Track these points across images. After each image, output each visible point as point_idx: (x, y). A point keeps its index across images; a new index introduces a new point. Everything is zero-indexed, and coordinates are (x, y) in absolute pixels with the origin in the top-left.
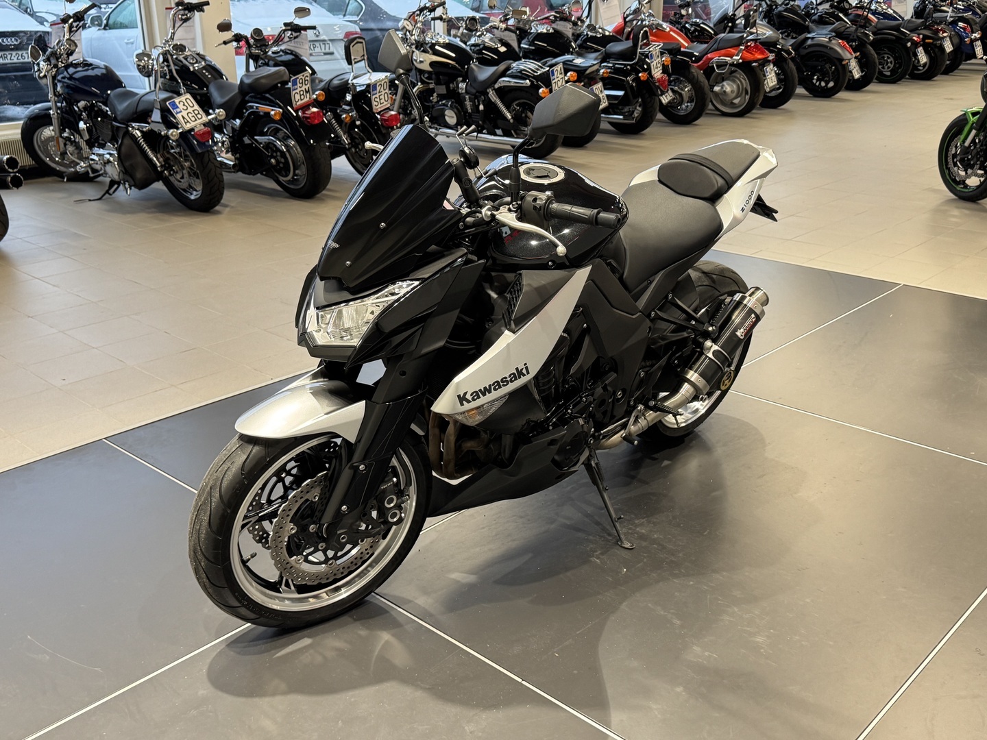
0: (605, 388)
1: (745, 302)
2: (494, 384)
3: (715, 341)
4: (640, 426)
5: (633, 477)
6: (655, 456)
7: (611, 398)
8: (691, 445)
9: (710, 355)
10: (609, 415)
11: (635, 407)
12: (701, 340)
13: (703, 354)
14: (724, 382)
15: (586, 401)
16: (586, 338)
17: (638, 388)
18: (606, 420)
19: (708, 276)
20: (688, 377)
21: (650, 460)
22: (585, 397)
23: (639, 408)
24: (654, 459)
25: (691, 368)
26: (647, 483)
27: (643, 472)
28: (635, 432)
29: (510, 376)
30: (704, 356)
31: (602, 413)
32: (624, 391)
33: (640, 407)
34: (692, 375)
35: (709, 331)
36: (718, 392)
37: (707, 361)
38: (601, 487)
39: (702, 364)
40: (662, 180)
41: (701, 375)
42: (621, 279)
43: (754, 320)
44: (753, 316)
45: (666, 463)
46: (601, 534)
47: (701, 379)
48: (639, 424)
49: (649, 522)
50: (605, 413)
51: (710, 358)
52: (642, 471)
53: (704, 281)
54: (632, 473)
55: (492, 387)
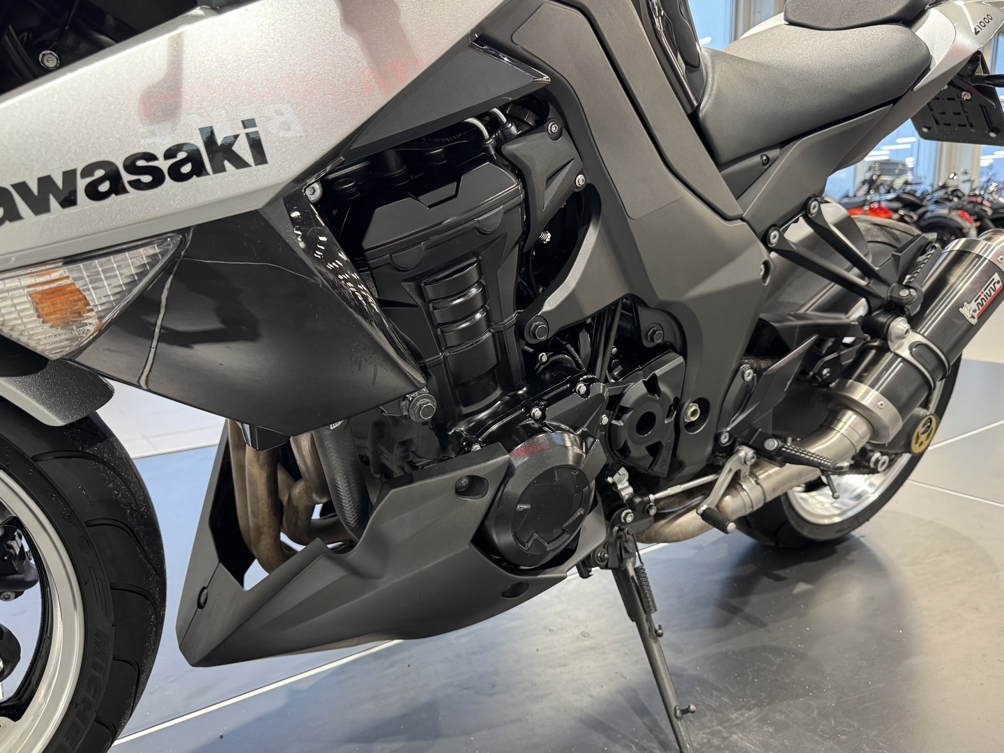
0: (652, 385)
1: (977, 251)
2: (88, 171)
3: (915, 322)
4: (747, 500)
5: (735, 611)
6: (782, 573)
7: (669, 415)
8: (849, 557)
9: (905, 353)
10: (666, 455)
11: (730, 451)
12: (882, 319)
13: (888, 350)
14: (918, 437)
15: (588, 392)
16: (591, 229)
17: (741, 405)
18: (661, 468)
19: (885, 230)
20: (856, 396)
21: (770, 580)
22: (584, 381)
23: (742, 454)
24: (779, 579)
25: (860, 379)
26: (763, 625)
27: (755, 602)
28: (733, 512)
29: (169, 154)
30: (889, 356)
31: (648, 448)
32: (704, 404)
33: (745, 452)
34: (865, 394)
35: (901, 299)
36: (905, 458)
37: (898, 366)
38: (646, 626)
39: (889, 371)
40: (793, 19)
41: (884, 393)
42: (694, 117)
43: (998, 286)
44: (996, 277)
45: (801, 587)
46: (645, 743)
47: (885, 402)
48: (743, 494)
49: (763, 720)
50: (654, 450)
51: (904, 360)
52: (754, 599)
53: (879, 236)
54: (734, 602)
55: (82, 184)
